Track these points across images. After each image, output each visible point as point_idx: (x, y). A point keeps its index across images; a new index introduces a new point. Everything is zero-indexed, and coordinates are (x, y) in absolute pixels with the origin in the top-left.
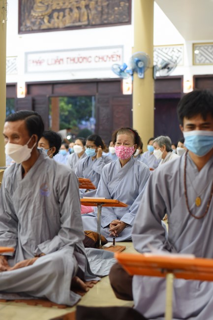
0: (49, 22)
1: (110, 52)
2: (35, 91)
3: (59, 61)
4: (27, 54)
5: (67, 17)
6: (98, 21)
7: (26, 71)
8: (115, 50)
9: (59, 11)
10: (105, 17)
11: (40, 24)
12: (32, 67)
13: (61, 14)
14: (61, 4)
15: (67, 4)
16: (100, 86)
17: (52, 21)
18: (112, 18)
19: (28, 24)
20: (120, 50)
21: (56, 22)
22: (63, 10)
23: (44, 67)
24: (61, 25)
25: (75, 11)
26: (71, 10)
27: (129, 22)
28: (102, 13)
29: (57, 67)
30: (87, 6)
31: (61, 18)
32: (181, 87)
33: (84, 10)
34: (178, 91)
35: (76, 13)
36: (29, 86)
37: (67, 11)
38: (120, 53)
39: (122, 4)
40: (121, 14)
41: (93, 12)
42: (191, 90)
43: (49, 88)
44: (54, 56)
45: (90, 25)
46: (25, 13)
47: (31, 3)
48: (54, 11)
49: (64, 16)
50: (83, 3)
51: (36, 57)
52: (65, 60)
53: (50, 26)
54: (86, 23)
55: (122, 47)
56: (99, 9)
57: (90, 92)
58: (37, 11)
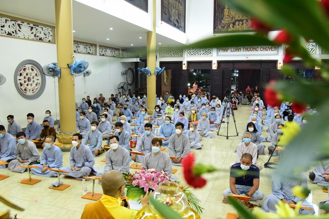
0: (233, 27)
2: (223, 66)
3: (238, 49)
5: (245, 24)
7: (218, 55)
9: (239, 21)
11: (227, 28)
12: (221, 53)
13: (241, 23)
14: (241, 17)
16: (263, 64)
17: (235, 27)
19: (220, 27)
21: (237, 27)
22: (242, 21)
24: (241, 30)
26: (247, 21)
29: (237, 53)
31: (240, 25)
36: (219, 63)
37: (245, 21)
43: (231, 65)
46: (218, 22)
47: (221, 16)
48: (236, 21)
49: (243, 24)
52: (242, 49)
53: (234, 29)
57: (257, 67)
58: (226, 21)
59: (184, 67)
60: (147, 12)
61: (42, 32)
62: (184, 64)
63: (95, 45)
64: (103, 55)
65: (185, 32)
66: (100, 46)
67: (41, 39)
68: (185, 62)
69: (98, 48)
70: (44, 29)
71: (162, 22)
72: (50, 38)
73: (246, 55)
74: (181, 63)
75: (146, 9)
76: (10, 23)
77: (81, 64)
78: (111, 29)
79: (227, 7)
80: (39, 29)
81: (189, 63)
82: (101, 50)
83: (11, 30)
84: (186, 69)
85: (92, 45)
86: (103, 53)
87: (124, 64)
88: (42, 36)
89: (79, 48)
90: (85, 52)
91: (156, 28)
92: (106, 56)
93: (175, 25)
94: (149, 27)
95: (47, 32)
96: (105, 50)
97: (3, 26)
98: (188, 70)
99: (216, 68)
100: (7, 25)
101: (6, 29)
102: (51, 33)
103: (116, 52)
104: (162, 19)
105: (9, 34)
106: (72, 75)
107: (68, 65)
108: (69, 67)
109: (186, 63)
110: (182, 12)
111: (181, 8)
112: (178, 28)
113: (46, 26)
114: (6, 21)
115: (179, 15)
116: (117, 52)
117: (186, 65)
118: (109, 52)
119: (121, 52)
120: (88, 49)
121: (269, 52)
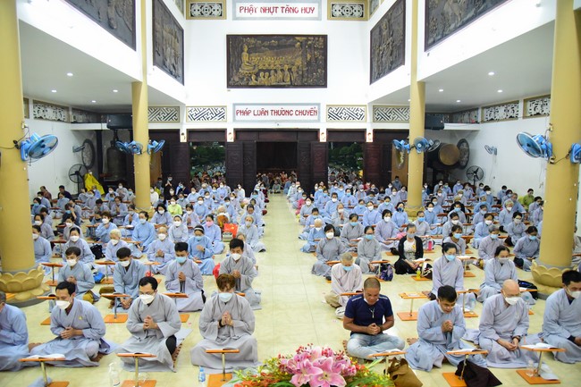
0: (256, 80)
1: (308, 108)
2: (242, 136)
3: (264, 113)
4: (235, 105)
5: (273, 76)
6: (300, 84)
7: (234, 120)
8: (313, 107)
9: (265, 71)
10: (305, 80)
11: (248, 80)
12: (239, 117)
13: (267, 74)
14: (267, 65)
15: (272, 66)
16: (299, 134)
17: (259, 79)
18: (311, 82)
19: (237, 79)
20: (317, 107)
21: (262, 80)
22: (269, 71)
23: (251, 116)
24: (267, 84)
25: (279, 72)
26: (276, 71)
27: (325, 86)
28: (302, 76)
29: (262, 117)
30: (290, 70)
31: (266, 77)
32: (364, 138)
33: (287, 72)
35: (280, 75)
36: (237, 131)
37: (272, 72)
38: (316, 109)
39: (319, 70)
40: (318, 79)
42: (372, 141)
43: (255, 135)
44: (260, 108)
45: (292, 85)
46: (233, 70)
47: (238, 62)
48: (260, 70)
49: (270, 76)
50: (286, 67)
51: (243, 108)
52: (270, 112)
53: (258, 83)
54: (289, 83)
55: (319, 104)
56: (301, 73)
57: (292, 139)
58: (245, 69)
60: (135, 49)
62: (183, 134)
64: (41, 118)
65: (183, 84)
66: (36, 102)
68: (183, 131)
71: (155, 67)
73: (276, 121)
74: (177, 132)
75: (133, 46)
77: (43, 141)
78: (70, 74)
79: (246, 49)
81: (190, 132)
82: (37, 109)
84: (185, 141)
86: (41, 114)
87: (77, 132)
91: (148, 76)
92: (46, 119)
93: (171, 73)
94: (137, 75)
96: (43, 108)
98: (188, 142)
99: (232, 141)
103: (62, 113)
104: (155, 63)
106: (23, 160)
107: (15, 142)
108: (18, 146)
109: (185, 133)
110: (180, 52)
111: (179, 45)
112: (176, 77)
115: (176, 56)
116: (64, 113)
117: (185, 135)
118: (50, 112)
119: (71, 113)
121: (307, 117)
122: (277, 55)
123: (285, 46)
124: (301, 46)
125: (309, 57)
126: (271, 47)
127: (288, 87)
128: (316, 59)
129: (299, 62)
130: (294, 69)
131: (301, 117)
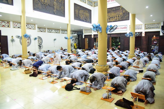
1: (124, 27)
6: (121, 20)
9: (112, 17)
10: (123, 18)
13: (112, 18)
16: (121, 34)
18: (124, 19)
20: (126, 26)
21: (111, 20)
22: (113, 17)
24: (112, 21)
25: (116, 17)
26: (115, 17)
27: (129, 19)
30: (118, 16)
33: (118, 17)
34: (141, 36)
37: (114, 17)
38: (126, 27)
39: (127, 15)
40: (127, 18)
41: (120, 17)
42: (144, 36)
43: (110, 35)
45: (119, 21)
48: (110, 18)
49: (113, 19)
50: (118, 15)
53: (110, 21)
55: (127, 25)
56: (121, 17)
57: (119, 36)
59: (93, 37)
60: (65, 17)
61: (31, 26)
63: (60, 30)
64: (63, 33)
65: (91, 23)
66: (62, 30)
67: (30, 28)
69: (61, 31)
70: (31, 25)
72: (34, 28)
76: (19, 24)
80: (30, 25)
82: (62, 31)
83: (19, 26)
85: (58, 30)
88: (31, 27)
89: (52, 31)
90: (55, 32)
92: (65, 33)
95: (32, 26)
96: (64, 31)
97: (17, 25)
100: (18, 25)
101: (18, 26)
102: (34, 26)
104: (75, 19)
105: (19, 27)
107: (23, 35)
109: (93, 35)
111: (88, 14)
113: (32, 24)
114: (18, 24)
115: (86, 17)
120: (56, 31)
121: (124, 29)
122: (115, 12)
123: (117, 10)
124: (122, 9)
125: (124, 11)
126: (113, 11)
127: (118, 21)
128: (126, 12)
129: (121, 13)
130: (120, 16)
131: (122, 30)
